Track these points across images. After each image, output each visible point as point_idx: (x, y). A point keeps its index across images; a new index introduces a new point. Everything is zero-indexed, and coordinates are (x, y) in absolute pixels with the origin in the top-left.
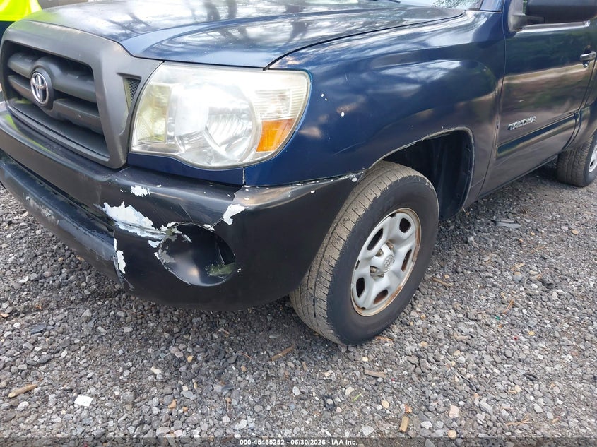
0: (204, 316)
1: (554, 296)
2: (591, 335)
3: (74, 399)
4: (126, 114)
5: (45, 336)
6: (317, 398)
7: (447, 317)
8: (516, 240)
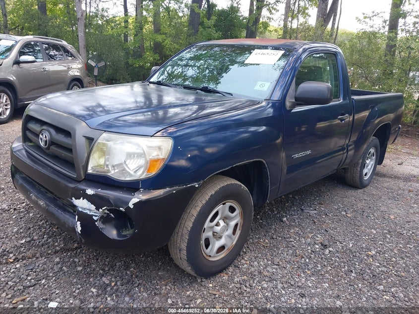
0: (123, 262)
1: (327, 251)
2: (342, 274)
3: (48, 304)
4: (86, 155)
5: (33, 272)
6: (180, 305)
7: (261, 263)
8: (313, 220)
